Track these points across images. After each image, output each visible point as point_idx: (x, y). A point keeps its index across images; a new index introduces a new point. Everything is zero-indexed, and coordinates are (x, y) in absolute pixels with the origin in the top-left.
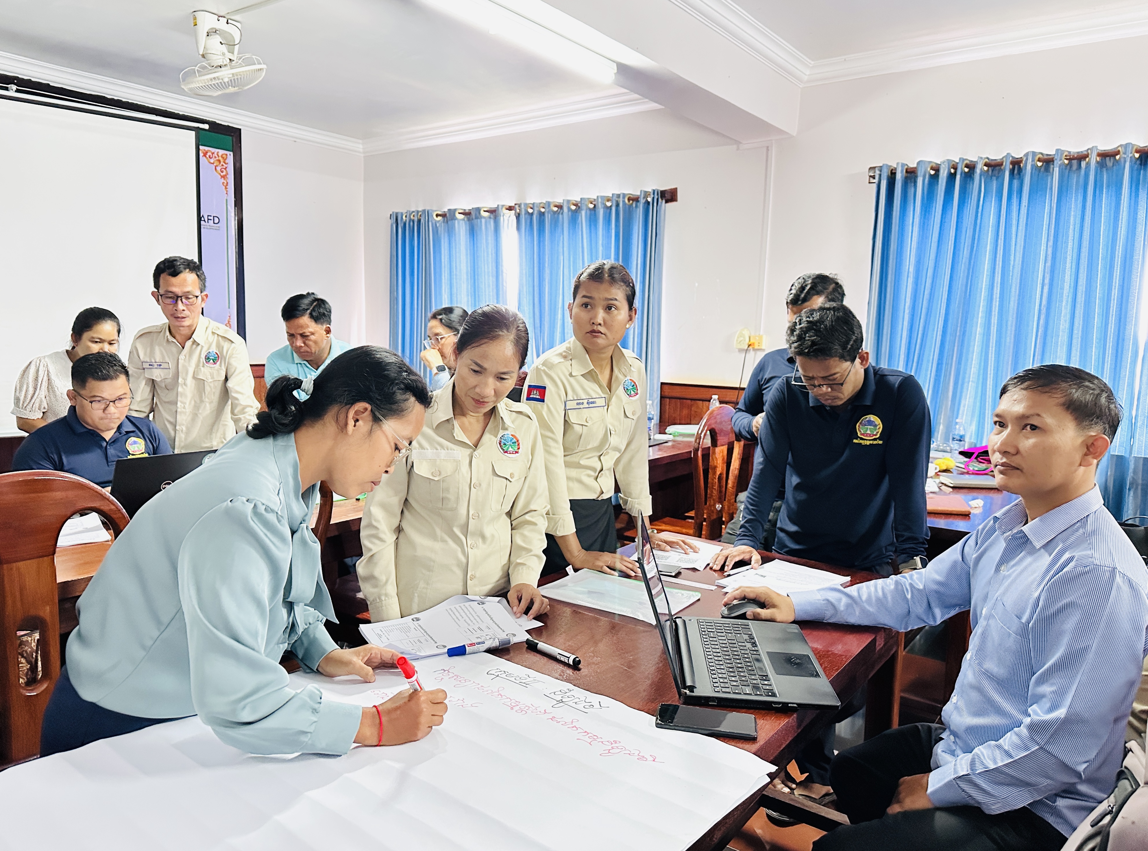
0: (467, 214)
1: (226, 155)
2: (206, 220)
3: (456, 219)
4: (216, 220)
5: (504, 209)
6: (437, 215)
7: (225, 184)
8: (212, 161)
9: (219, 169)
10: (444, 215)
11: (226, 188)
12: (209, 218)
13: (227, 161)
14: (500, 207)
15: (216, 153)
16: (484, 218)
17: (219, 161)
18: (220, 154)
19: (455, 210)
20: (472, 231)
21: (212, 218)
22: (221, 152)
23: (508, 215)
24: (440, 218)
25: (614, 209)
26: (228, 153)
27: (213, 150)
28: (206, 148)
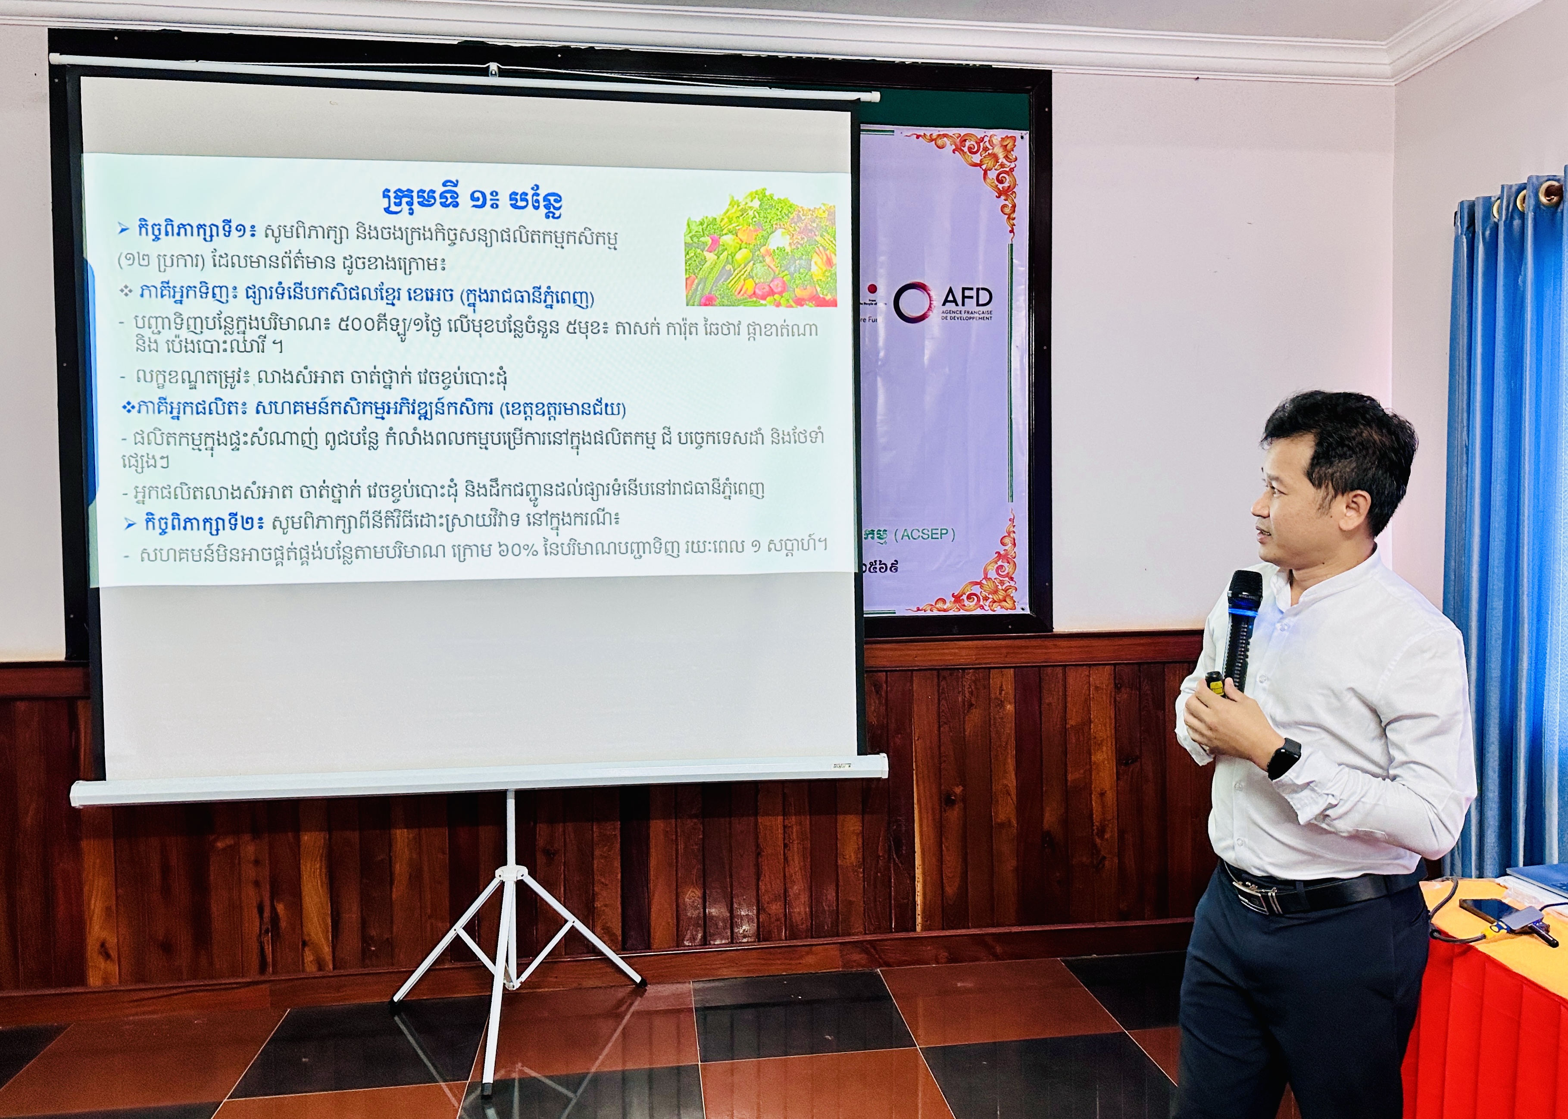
1: (1014, 139)
2: (959, 300)
4: (984, 297)
7: (1007, 210)
8: (976, 158)
11: (1010, 219)
12: (967, 293)
13: (1014, 154)
15: (986, 140)
17: (995, 157)
18: (996, 140)
21: (973, 293)
26: (1017, 134)
27: (979, 133)
28: (963, 131)
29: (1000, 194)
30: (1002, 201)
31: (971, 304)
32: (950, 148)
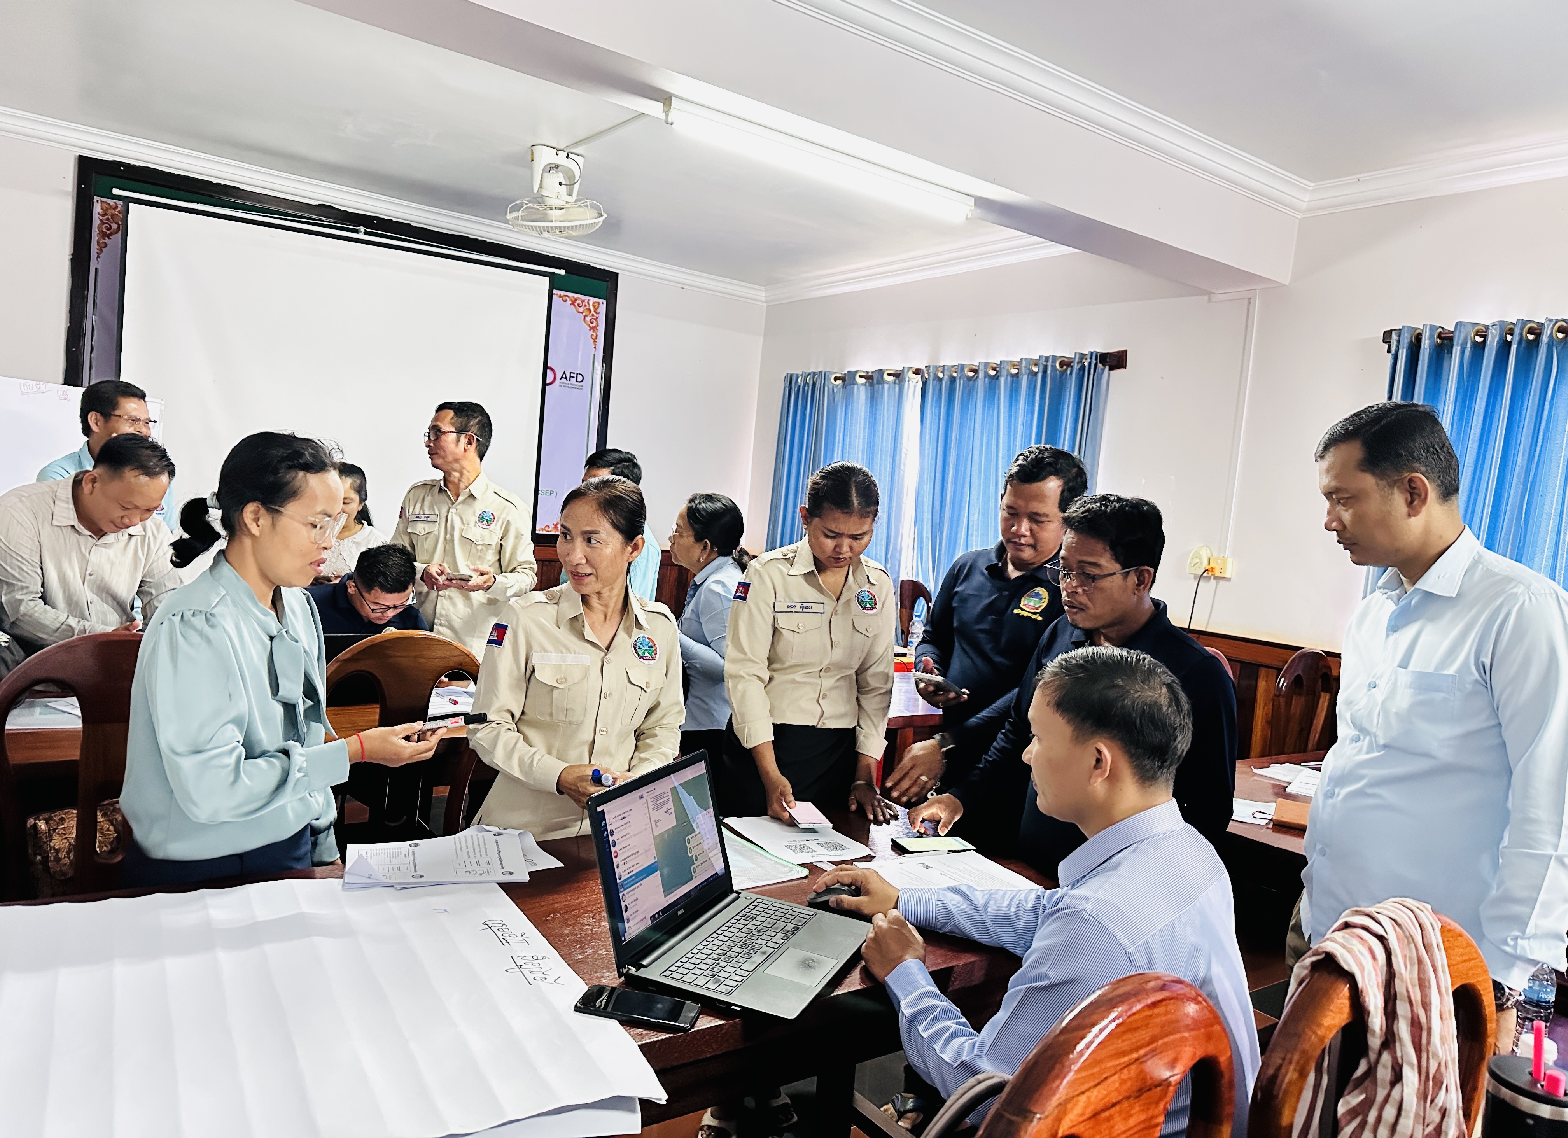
0: (868, 377)
1: (599, 303)
2: (568, 377)
3: (856, 384)
4: (580, 378)
5: (910, 373)
6: (836, 379)
7: (594, 337)
8: (581, 310)
9: (588, 319)
10: (843, 379)
11: (595, 342)
12: (572, 375)
13: (598, 311)
14: (906, 370)
15: (586, 301)
16: (888, 383)
17: (589, 310)
18: (591, 303)
19: (856, 372)
20: (873, 400)
21: (575, 375)
22: (592, 300)
23: (915, 381)
24: (839, 382)
25: (1040, 376)
26: (600, 301)
27: (583, 297)
28: (576, 295)
29: (591, 328)
30: (591, 332)
31: (573, 380)
32: (569, 302)
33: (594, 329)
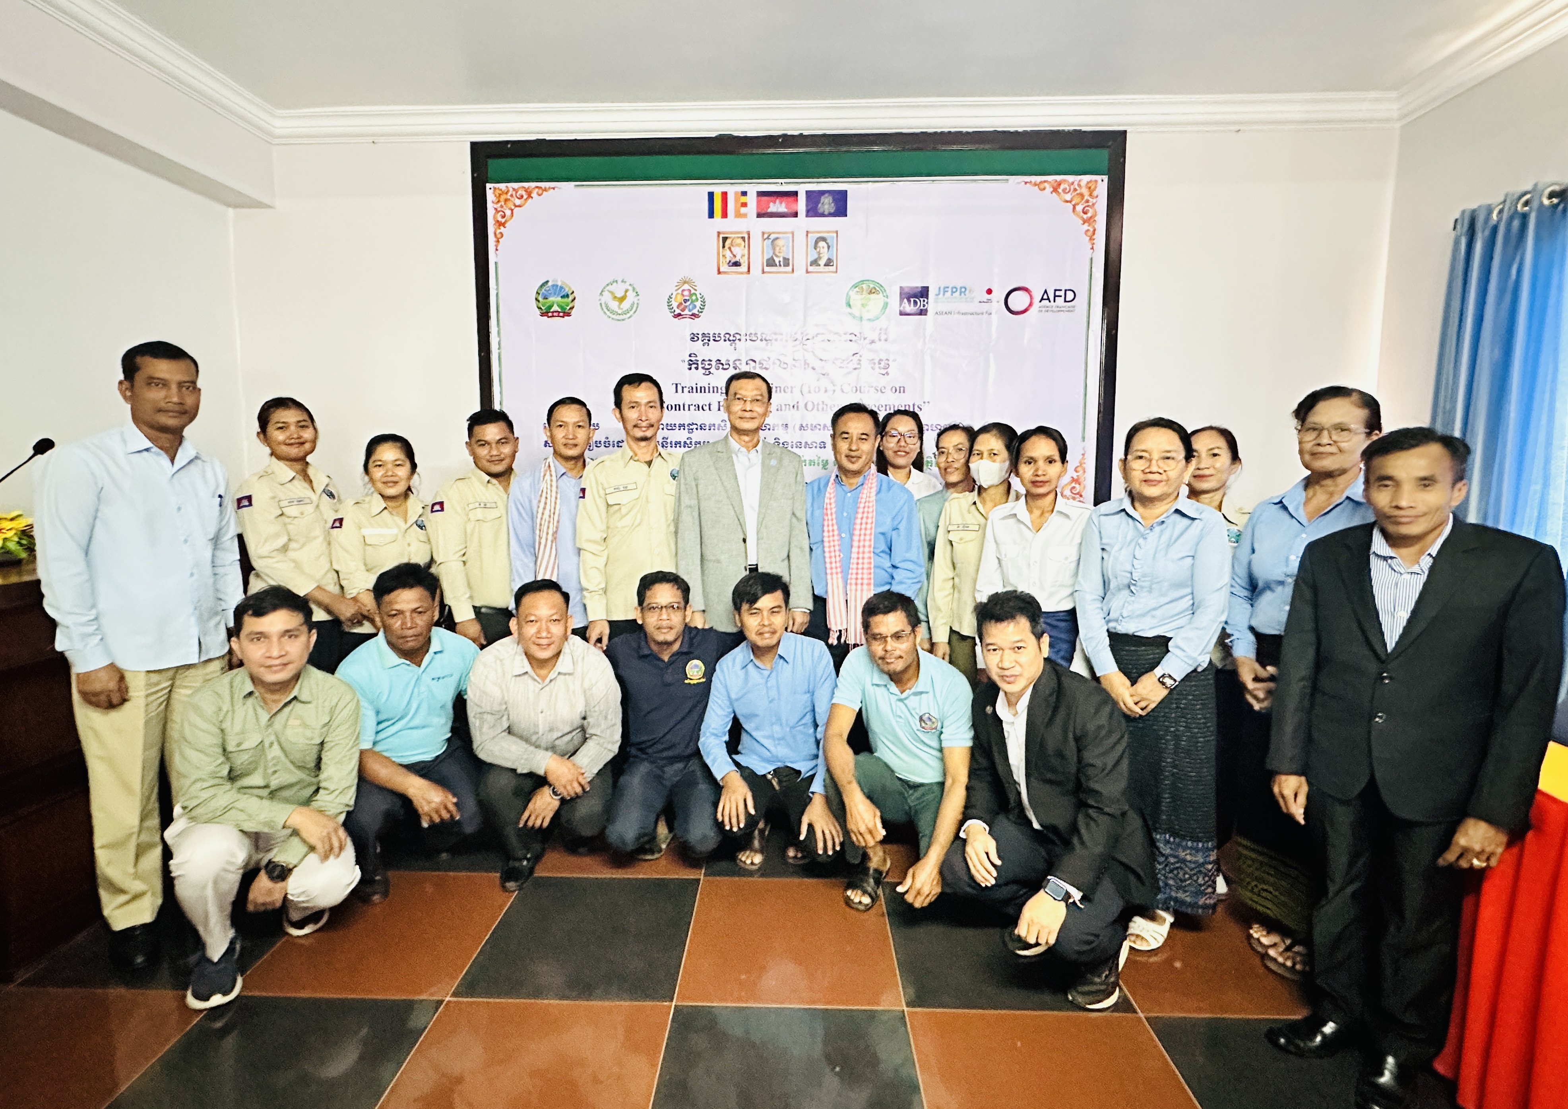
1: (1096, 181)
2: (1052, 298)
4: (1070, 296)
7: (1090, 233)
8: (1068, 197)
9: (1079, 208)
11: (1091, 239)
12: (1058, 293)
13: (1095, 193)
15: (1076, 183)
17: (1082, 195)
18: (1083, 184)
21: (1062, 293)
22: (1086, 178)
26: (1099, 178)
28: (1059, 178)
29: (1085, 222)
30: (1086, 227)
31: (1059, 301)
32: (1049, 189)
33: (1090, 221)
